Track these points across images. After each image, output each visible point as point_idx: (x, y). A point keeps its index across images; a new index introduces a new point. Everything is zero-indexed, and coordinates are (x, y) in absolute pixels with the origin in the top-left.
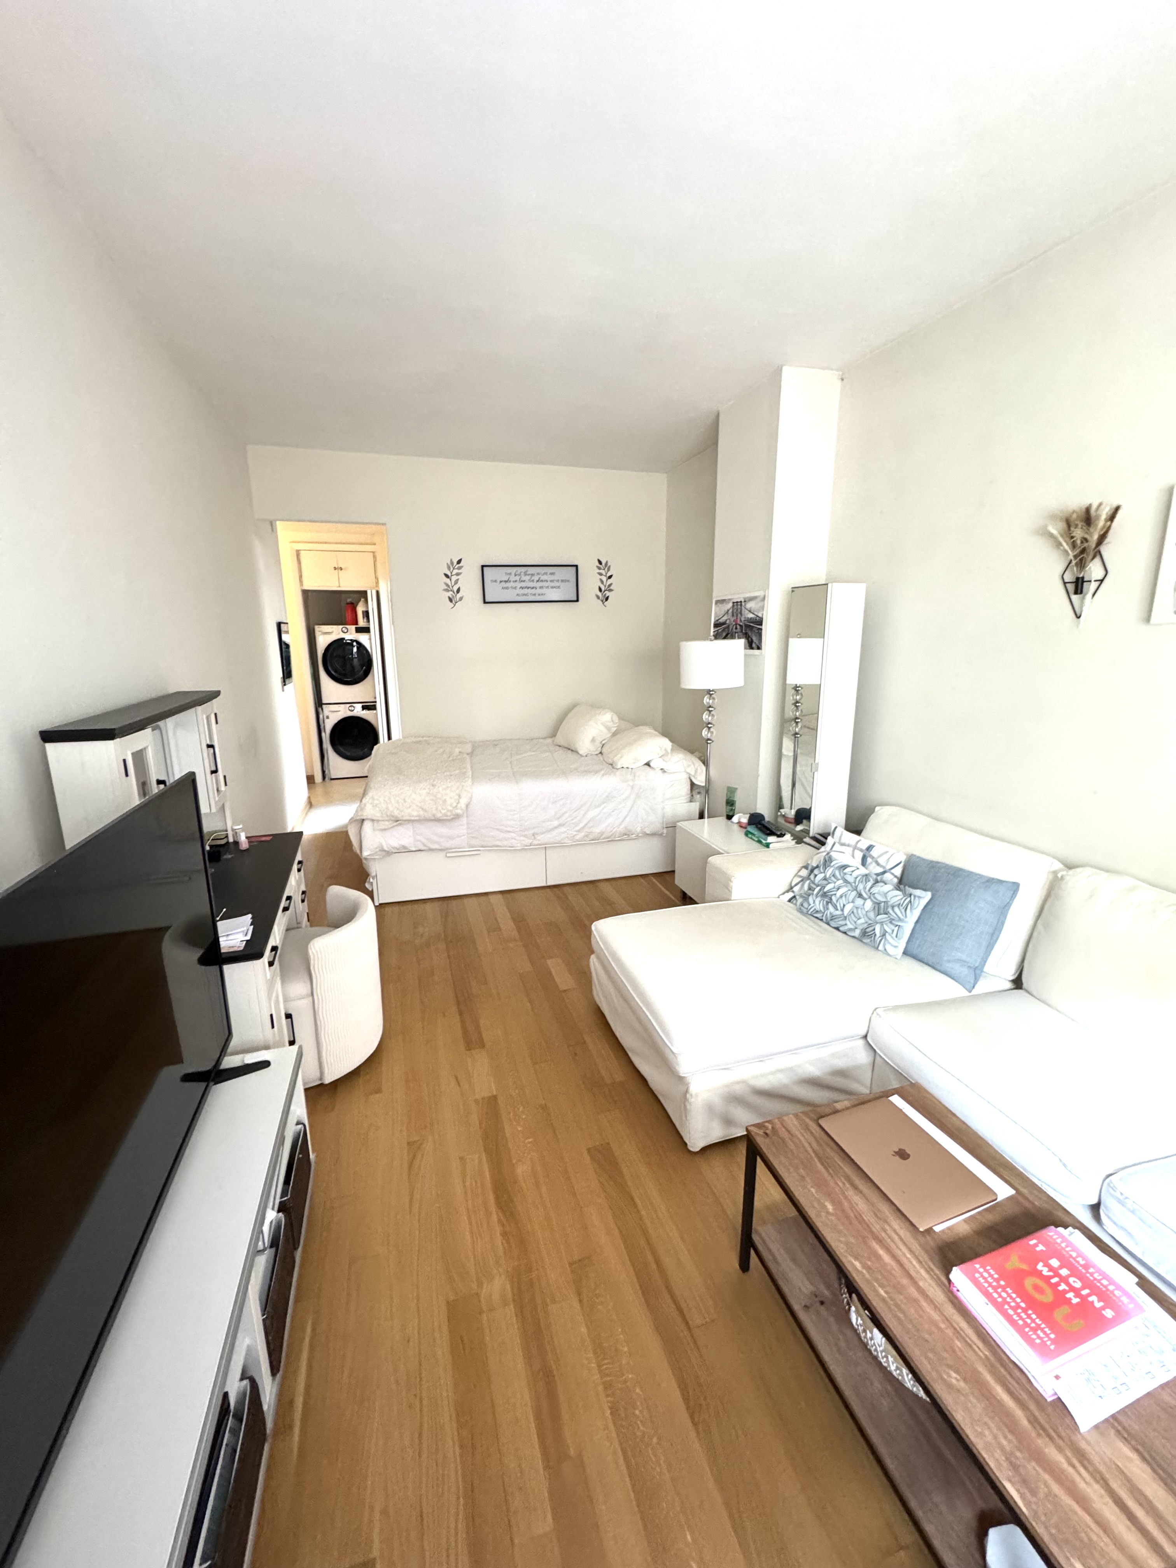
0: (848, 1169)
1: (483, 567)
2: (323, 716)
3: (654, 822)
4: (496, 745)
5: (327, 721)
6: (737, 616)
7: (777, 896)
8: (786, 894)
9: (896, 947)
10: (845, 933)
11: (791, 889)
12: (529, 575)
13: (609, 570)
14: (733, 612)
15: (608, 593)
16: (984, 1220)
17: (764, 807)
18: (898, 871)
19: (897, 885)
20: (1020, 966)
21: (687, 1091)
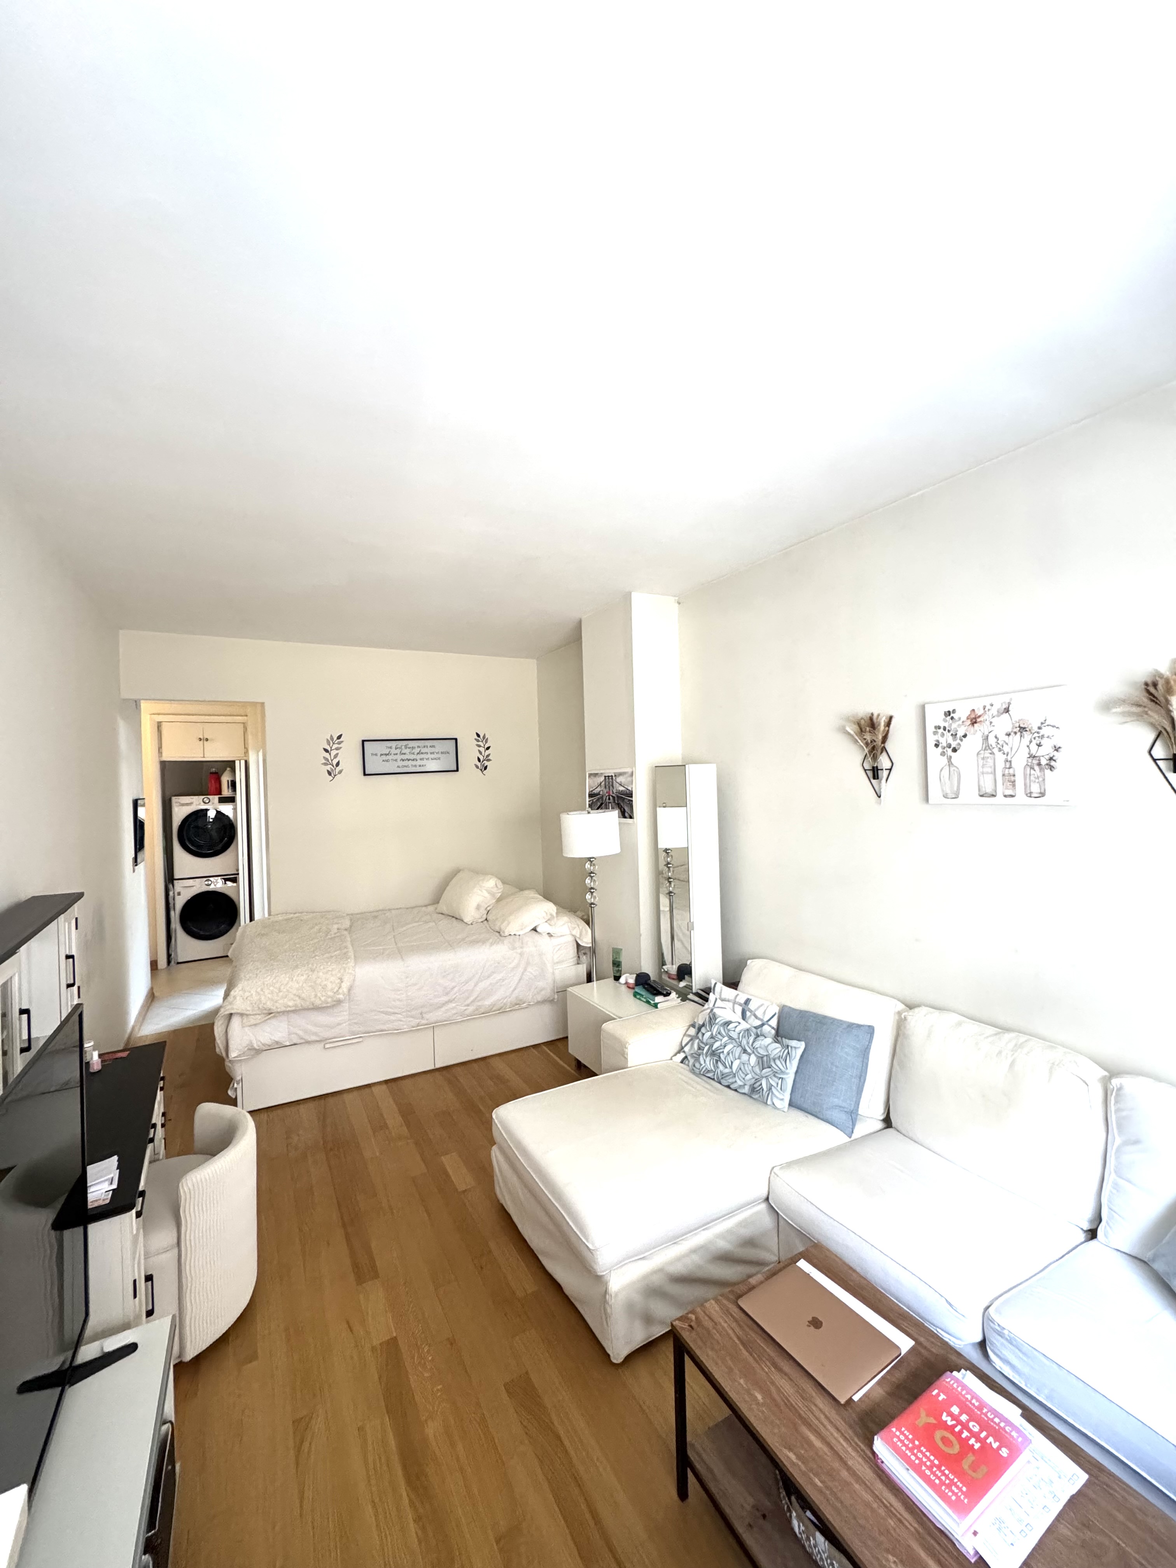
0: (770, 1351)
1: (363, 741)
2: (174, 893)
3: (545, 987)
4: (376, 917)
5: (177, 897)
6: (609, 787)
7: (669, 1058)
8: (678, 1055)
9: (782, 1100)
10: (736, 1090)
11: (681, 1049)
12: (409, 748)
13: (486, 742)
14: (605, 784)
15: (486, 763)
16: (894, 1380)
17: (648, 967)
18: (774, 1022)
19: (775, 1037)
20: (886, 1107)
21: (606, 1292)
